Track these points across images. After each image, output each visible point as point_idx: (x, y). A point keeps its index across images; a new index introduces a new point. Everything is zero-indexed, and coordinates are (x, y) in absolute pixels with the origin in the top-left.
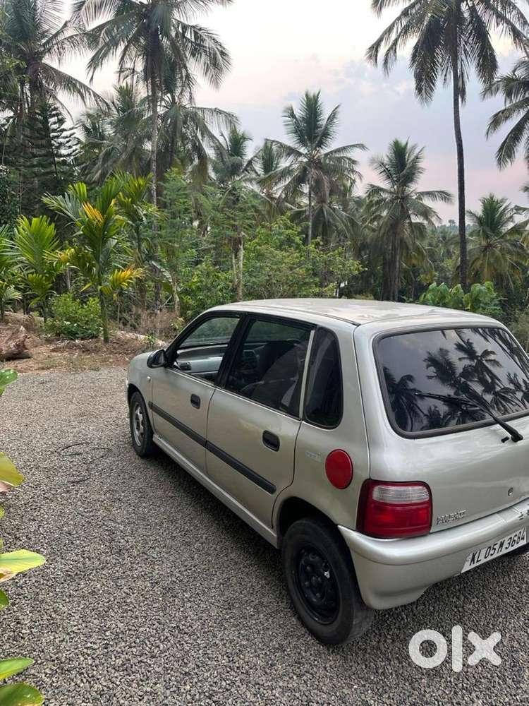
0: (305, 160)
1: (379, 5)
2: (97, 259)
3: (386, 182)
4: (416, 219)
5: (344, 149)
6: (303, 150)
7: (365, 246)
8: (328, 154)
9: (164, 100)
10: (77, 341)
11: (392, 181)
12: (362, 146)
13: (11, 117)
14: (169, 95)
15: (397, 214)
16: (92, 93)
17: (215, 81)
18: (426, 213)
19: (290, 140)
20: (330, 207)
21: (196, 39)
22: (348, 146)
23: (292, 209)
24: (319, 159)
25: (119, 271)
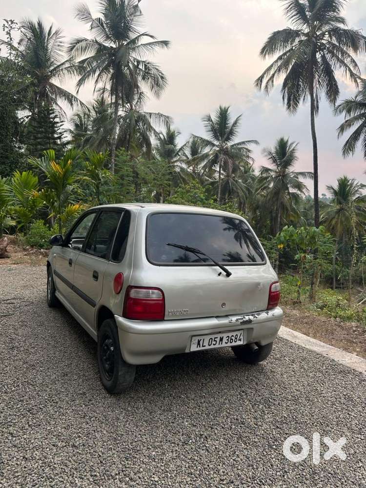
0: (218, 149)
1: (264, 53)
2: (59, 198)
3: (272, 165)
4: (292, 190)
5: (243, 143)
6: (216, 143)
7: (258, 207)
8: (233, 146)
9: (125, 107)
10: (42, 250)
11: (277, 164)
12: (256, 142)
13: (30, 116)
14: (129, 104)
15: (279, 186)
16: (79, 101)
17: (157, 95)
18: (299, 186)
19: (207, 136)
20: (234, 180)
21: (146, 69)
22: (246, 142)
23: (208, 180)
24: (227, 148)
25: (71, 206)
